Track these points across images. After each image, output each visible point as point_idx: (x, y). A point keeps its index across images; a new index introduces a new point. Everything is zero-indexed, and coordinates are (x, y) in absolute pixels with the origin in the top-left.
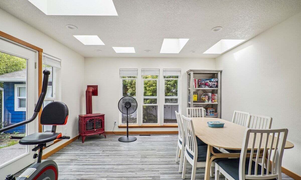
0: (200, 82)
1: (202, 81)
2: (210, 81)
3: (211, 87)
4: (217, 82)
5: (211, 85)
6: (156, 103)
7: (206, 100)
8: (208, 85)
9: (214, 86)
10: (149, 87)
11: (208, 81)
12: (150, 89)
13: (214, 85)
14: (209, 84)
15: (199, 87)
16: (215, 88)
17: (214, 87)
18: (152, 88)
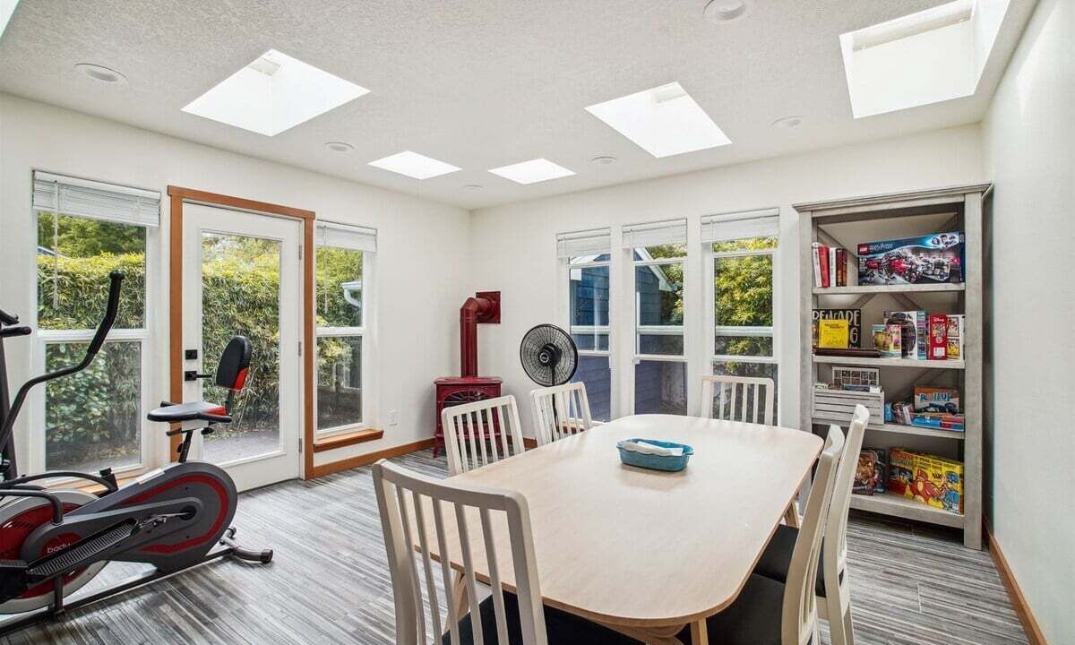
0: (865, 258)
1: (874, 252)
2: (916, 251)
3: (922, 279)
4: (960, 250)
5: (920, 269)
6: (680, 352)
7: (892, 346)
8: (904, 269)
9: (938, 271)
10: (744, 290)
11: (905, 250)
12: (746, 295)
13: (939, 265)
14: (912, 263)
15: (860, 284)
16: (947, 281)
17: (938, 278)
18: (751, 291)
